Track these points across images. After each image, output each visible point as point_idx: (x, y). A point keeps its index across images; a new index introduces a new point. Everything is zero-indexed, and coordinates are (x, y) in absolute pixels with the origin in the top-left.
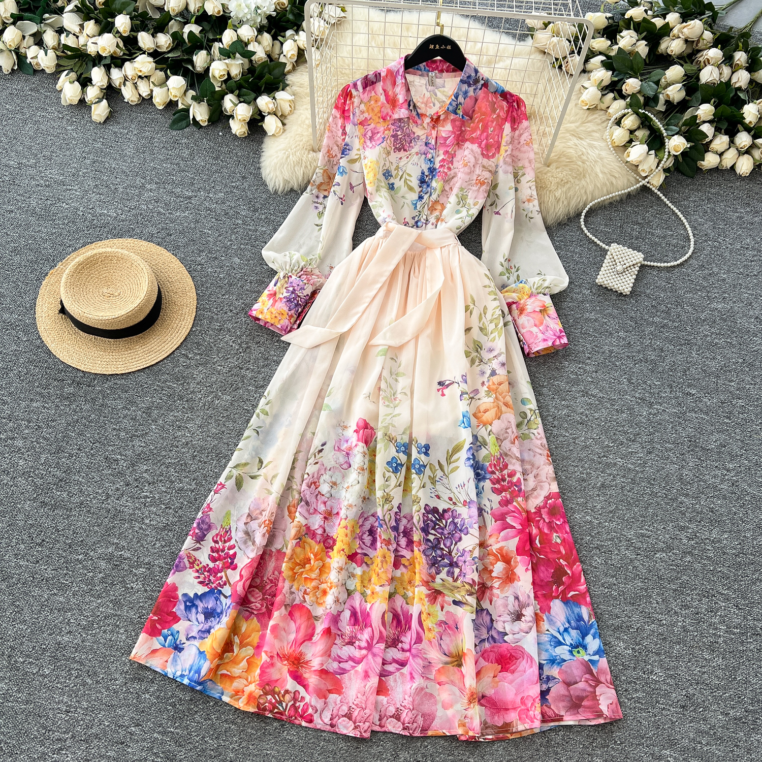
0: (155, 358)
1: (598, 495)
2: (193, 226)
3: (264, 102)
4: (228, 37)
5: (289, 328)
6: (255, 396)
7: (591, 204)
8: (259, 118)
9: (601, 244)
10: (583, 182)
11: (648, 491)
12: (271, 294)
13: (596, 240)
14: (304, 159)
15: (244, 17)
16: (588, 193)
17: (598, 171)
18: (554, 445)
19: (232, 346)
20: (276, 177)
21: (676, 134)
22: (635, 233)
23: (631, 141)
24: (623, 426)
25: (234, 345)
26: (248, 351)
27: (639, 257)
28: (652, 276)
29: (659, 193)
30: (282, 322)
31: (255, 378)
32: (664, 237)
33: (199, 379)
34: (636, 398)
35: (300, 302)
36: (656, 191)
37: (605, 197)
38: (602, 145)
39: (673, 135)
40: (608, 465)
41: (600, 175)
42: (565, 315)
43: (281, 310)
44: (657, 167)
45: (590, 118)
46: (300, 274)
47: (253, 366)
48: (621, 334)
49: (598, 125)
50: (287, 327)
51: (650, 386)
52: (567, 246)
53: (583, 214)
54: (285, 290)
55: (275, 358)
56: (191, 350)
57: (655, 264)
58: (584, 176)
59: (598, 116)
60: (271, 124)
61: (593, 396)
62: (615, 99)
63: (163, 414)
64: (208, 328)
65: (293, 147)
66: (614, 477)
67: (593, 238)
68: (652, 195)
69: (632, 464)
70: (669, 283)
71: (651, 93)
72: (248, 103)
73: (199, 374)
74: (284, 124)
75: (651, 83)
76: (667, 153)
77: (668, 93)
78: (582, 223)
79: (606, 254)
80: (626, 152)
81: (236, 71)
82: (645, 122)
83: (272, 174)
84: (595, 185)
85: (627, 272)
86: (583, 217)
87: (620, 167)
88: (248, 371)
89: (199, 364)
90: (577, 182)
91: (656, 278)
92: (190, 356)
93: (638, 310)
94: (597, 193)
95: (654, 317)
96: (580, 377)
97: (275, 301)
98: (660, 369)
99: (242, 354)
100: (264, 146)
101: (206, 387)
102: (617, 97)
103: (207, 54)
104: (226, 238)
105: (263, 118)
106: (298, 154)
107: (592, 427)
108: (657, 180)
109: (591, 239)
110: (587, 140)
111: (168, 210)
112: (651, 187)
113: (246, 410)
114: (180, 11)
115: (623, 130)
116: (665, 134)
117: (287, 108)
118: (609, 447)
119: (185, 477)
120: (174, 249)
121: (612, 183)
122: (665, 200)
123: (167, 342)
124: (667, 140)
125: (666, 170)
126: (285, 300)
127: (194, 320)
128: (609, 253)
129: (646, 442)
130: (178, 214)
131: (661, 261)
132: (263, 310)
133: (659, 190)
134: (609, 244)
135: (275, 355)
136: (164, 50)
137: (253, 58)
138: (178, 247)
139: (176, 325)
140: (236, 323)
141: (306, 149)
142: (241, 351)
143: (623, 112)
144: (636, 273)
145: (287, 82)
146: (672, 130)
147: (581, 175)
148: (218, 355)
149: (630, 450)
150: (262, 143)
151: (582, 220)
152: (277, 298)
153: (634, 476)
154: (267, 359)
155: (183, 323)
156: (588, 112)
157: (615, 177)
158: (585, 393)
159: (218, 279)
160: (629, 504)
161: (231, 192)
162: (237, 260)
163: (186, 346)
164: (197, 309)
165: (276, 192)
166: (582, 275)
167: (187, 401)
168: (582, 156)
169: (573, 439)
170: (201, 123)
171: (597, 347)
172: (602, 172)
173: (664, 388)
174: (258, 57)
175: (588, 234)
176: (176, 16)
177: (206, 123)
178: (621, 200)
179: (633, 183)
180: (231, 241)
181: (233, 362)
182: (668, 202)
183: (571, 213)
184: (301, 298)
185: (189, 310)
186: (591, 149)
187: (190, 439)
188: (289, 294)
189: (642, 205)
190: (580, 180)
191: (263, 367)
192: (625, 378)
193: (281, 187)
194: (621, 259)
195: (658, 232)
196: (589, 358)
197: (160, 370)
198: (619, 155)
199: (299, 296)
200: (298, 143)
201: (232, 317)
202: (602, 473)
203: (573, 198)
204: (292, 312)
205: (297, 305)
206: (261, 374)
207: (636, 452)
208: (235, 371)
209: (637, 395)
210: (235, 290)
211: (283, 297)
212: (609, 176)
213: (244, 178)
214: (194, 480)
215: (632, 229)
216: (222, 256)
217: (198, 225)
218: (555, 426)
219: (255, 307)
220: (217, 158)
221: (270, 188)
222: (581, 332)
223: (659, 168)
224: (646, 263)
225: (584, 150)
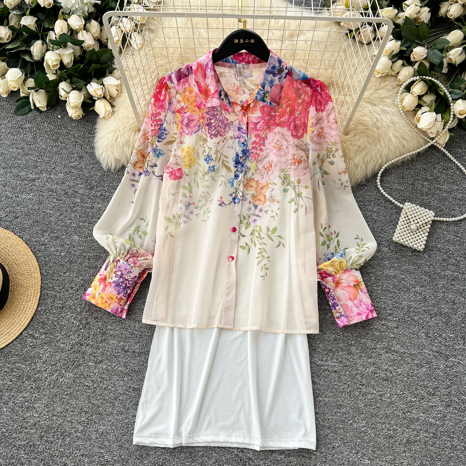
0: (5, 341)
1: (404, 451)
2: (37, 207)
3: (94, 88)
4: (60, 27)
5: (119, 310)
6: (95, 371)
7: (386, 166)
8: (90, 102)
9: (396, 202)
10: (378, 147)
11: (448, 444)
12: (102, 279)
13: (391, 199)
14: (131, 140)
15: (73, 6)
16: (383, 155)
17: (391, 135)
18: (363, 403)
19: (73, 323)
20: (108, 157)
21: (460, 98)
22: (425, 190)
23: (419, 106)
24: (423, 380)
25: (75, 322)
26: (87, 326)
27: (430, 215)
28: (441, 231)
29: (445, 150)
30: (112, 306)
31: (94, 353)
32: (451, 192)
33: (44, 358)
34: (433, 352)
35: (128, 285)
36: (442, 149)
37: (397, 158)
38: (394, 111)
39: (457, 99)
40: (412, 421)
41: (394, 140)
42: (367, 273)
43: (111, 295)
44: (443, 129)
45: (382, 85)
46: (127, 258)
47: (93, 342)
48: (418, 289)
49: (389, 91)
50: (117, 310)
51: (445, 339)
52: (366, 206)
53: (379, 175)
54: (114, 275)
55: (112, 332)
56: (36, 330)
57: (444, 219)
58: (379, 141)
59: (390, 83)
60: (101, 107)
61: (396, 352)
62: (403, 65)
63: (14, 396)
64: (52, 306)
65: (121, 129)
66: (417, 432)
67: (389, 197)
68: (438, 152)
69: (433, 418)
70: (457, 237)
71: (437, 61)
72: (80, 90)
73: (45, 353)
74: (113, 106)
75: (436, 51)
76: (452, 116)
77: (450, 57)
78: (379, 183)
79: (401, 211)
80: (416, 118)
81: (67, 61)
82: (432, 88)
83: (104, 155)
84: (389, 149)
85: (420, 230)
86: (379, 178)
87: (410, 131)
88: (88, 347)
89: (45, 343)
90: (373, 147)
91: (445, 232)
92: (36, 336)
93: (431, 264)
94: (391, 156)
95: (445, 270)
96: (383, 334)
97: (106, 286)
98: (454, 321)
99: (82, 330)
100: (97, 126)
101: (51, 366)
102: (405, 63)
103: (43, 44)
104: (66, 217)
105: (94, 101)
106: (125, 135)
107: (396, 383)
108: (443, 140)
109: (387, 198)
110: (380, 106)
111: (15, 193)
112: (438, 145)
113: (87, 386)
114: (16, 4)
115: (412, 96)
116: (450, 99)
117: (114, 93)
118: (411, 402)
119: (34, 459)
120: (20, 232)
121: (404, 146)
122: (451, 156)
123: (15, 324)
124: (452, 104)
125: (450, 130)
126: (114, 285)
127: (40, 300)
128: (403, 210)
129: (444, 395)
130: (24, 196)
131: (448, 215)
132: (95, 295)
133: (444, 148)
134: (403, 202)
135: (111, 330)
136: (6, 41)
137: (83, 45)
138: (23, 230)
139: (23, 307)
140: (77, 299)
141: (133, 130)
142: (81, 327)
143: (412, 79)
144: (428, 230)
145: (114, 66)
146: (455, 94)
147: (377, 140)
148: (61, 333)
149: (431, 404)
150: (96, 123)
151: (378, 181)
152: (107, 283)
153: (436, 430)
154: (104, 334)
155: (29, 304)
156: (380, 79)
157: (407, 140)
158: (388, 350)
159: (60, 257)
160: (432, 458)
161: (70, 172)
162: (76, 238)
163: (33, 326)
164: (41, 288)
165: (109, 170)
166: (380, 233)
167: (34, 381)
168: (377, 123)
169: (381, 396)
170: (40, 108)
171: (397, 303)
172: (394, 136)
173: (458, 341)
174: (86, 44)
175: (384, 193)
176: (14, 9)
177: (46, 109)
178: (412, 159)
179: (423, 144)
180: (70, 219)
181: (75, 338)
182: (452, 158)
183: (369, 175)
184: (129, 281)
185: (34, 291)
186: (384, 114)
187: (38, 419)
188: (118, 279)
189: (430, 161)
190: (375, 145)
191: (101, 341)
192: (423, 332)
193: (113, 165)
194: (414, 218)
195: (445, 187)
196: (390, 314)
197: (10, 352)
198: (410, 118)
199: (127, 280)
200: (125, 125)
201: (73, 293)
202: (407, 429)
203: (370, 162)
204: (121, 295)
205: (126, 288)
206: (99, 349)
207: (436, 406)
208: (76, 347)
209: (434, 349)
210: (75, 267)
211: (112, 281)
212: (401, 139)
213: (81, 157)
214: (42, 461)
215: (423, 186)
216: (63, 235)
217: (41, 206)
218: (363, 384)
219: (89, 291)
220: (56, 141)
221: (104, 166)
222: (382, 289)
223: (445, 130)
224: (436, 218)
225: (378, 116)
